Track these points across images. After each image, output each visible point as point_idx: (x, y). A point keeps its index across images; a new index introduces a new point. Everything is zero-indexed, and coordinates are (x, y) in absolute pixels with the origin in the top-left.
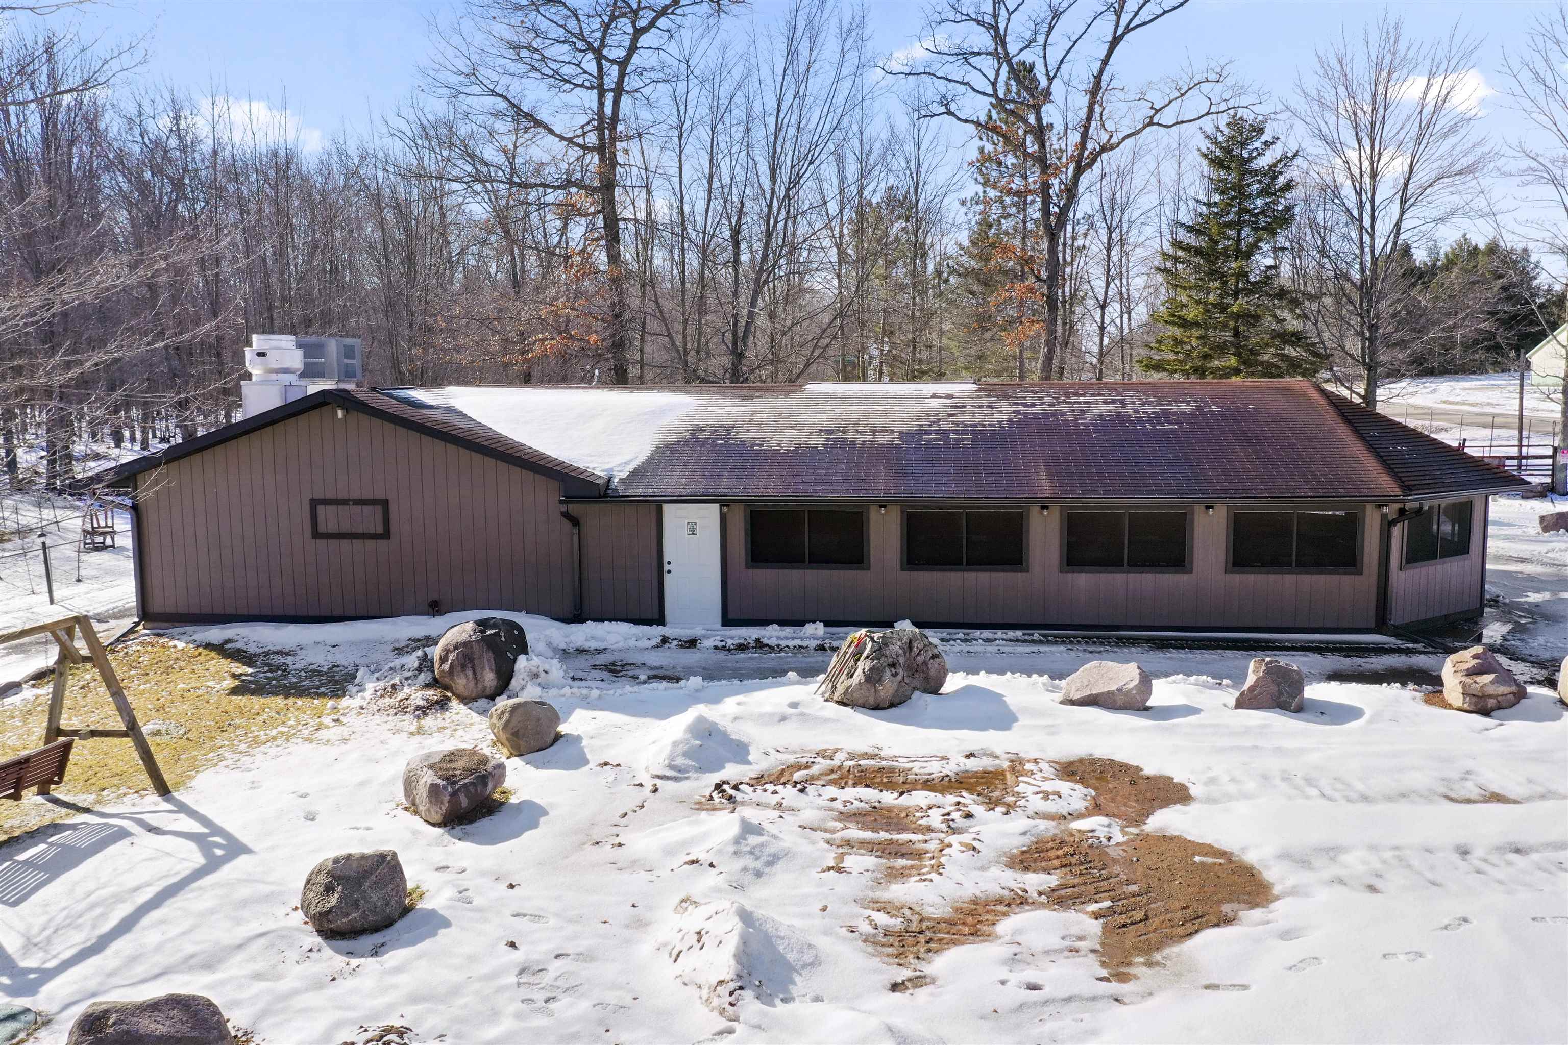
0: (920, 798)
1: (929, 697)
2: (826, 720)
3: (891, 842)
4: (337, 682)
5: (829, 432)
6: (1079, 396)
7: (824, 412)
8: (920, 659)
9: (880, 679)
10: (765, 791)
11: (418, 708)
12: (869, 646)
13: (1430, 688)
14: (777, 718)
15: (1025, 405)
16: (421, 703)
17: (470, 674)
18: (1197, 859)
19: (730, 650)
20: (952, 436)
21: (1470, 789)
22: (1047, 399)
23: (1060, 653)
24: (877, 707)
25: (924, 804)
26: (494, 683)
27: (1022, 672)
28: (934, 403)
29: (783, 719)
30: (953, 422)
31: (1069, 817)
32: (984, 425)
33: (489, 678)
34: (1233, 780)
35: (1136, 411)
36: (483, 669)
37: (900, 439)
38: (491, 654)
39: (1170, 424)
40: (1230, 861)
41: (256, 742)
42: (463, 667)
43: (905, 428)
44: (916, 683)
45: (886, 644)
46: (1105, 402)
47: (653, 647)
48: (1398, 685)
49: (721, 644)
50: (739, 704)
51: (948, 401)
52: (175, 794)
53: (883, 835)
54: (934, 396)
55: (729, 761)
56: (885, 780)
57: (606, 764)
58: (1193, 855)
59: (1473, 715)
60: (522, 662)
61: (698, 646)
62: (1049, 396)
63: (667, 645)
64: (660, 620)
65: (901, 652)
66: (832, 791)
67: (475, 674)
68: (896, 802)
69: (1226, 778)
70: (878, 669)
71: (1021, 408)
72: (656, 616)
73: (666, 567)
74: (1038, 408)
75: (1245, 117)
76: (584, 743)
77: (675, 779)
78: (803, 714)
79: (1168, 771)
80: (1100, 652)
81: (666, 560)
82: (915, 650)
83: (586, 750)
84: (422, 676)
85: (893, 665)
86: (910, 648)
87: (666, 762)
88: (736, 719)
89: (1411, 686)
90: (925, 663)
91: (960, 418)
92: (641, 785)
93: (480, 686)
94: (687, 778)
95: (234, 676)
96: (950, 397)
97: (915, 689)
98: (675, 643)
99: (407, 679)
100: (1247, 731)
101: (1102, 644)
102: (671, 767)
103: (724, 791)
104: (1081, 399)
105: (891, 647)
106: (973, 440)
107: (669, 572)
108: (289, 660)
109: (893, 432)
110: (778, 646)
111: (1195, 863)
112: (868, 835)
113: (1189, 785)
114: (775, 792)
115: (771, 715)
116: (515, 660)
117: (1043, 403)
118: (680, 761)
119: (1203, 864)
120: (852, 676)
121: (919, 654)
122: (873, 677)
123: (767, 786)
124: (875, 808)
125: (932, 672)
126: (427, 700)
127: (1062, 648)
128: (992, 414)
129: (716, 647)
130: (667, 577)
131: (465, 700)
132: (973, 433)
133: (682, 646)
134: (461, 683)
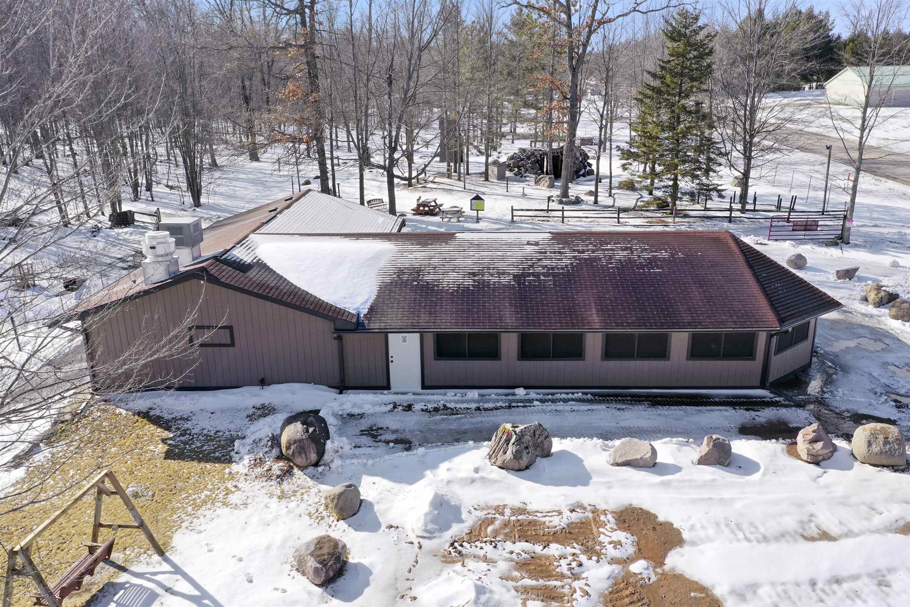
0: (555, 549)
1: (545, 461)
2: (495, 481)
3: (546, 587)
4: (223, 447)
5: (474, 274)
6: (607, 244)
7: (469, 257)
8: (539, 440)
9: (521, 457)
10: (476, 547)
11: (278, 477)
12: (514, 437)
13: (790, 440)
14: (469, 482)
15: (579, 252)
16: (279, 473)
17: (303, 456)
18: (692, 594)
19: (430, 412)
20: (542, 278)
21: (813, 531)
22: (590, 247)
23: (603, 410)
24: (519, 470)
25: (557, 554)
26: (316, 458)
27: (589, 437)
28: (529, 249)
29: (473, 481)
30: (541, 266)
31: (627, 561)
32: (558, 269)
33: (313, 457)
34: (703, 527)
35: (639, 256)
36: (310, 453)
37: (515, 281)
38: (314, 445)
39: (658, 268)
40: (708, 595)
41: (197, 507)
42: (300, 453)
43: (515, 271)
44: (537, 453)
45: (523, 436)
46: (622, 250)
47: (389, 411)
48: (774, 440)
49: (425, 408)
50: (448, 470)
51: (536, 248)
52: (167, 554)
53: (541, 582)
54: (529, 243)
55: (453, 522)
56: (534, 533)
57: (391, 527)
58: (690, 591)
59: (812, 465)
60: (329, 445)
61: (413, 409)
62: (591, 244)
63: (396, 410)
64: (387, 387)
65: (530, 439)
66: (509, 546)
67: (306, 455)
68: (542, 552)
69: (698, 526)
70: (519, 451)
71: (576, 254)
72: (385, 384)
73: (390, 359)
74: (586, 253)
75: (688, 10)
76: (376, 508)
77: (429, 538)
78: (482, 478)
79: (671, 519)
80: (623, 409)
81: (390, 356)
82: (537, 436)
83: (378, 514)
84: (274, 451)
85: (527, 448)
86: (534, 435)
87: (423, 528)
88: (449, 482)
89: (781, 441)
90: (542, 442)
91: (545, 262)
92: (412, 543)
93: (309, 461)
94: (435, 537)
95: (164, 441)
96: (537, 244)
97: (537, 456)
98: (400, 408)
99: (266, 453)
100: (705, 485)
101: (624, 403)
102: (426, 531)
103: (455, 548)
104: (609, 247)
105: (526, 437)
106: (555, 281)
107: (392, 361)
108: (188, 425)
109: (509, 274)
110: (455, 408)
111: (691, 597)
112: (533, 583)
113: (681, 530)
114: (481, 548)
115: (466, 479)
116: (325, 444)
117: (588, 250)
118: (430, 526)
119: (695, 598)
120: (505, 453)
121: (539, 438)
122: (517, 456)
123: (477, 543)
124: (533, 558)
125: (545, 446)
126: (281, 470)
127: (603, 407)
128: (562, 259)
129: (422, 410)
130: (391, 364)
131: (302, 468)
132: (554, 275)
133: (404, 410)
134: (299, 460)
